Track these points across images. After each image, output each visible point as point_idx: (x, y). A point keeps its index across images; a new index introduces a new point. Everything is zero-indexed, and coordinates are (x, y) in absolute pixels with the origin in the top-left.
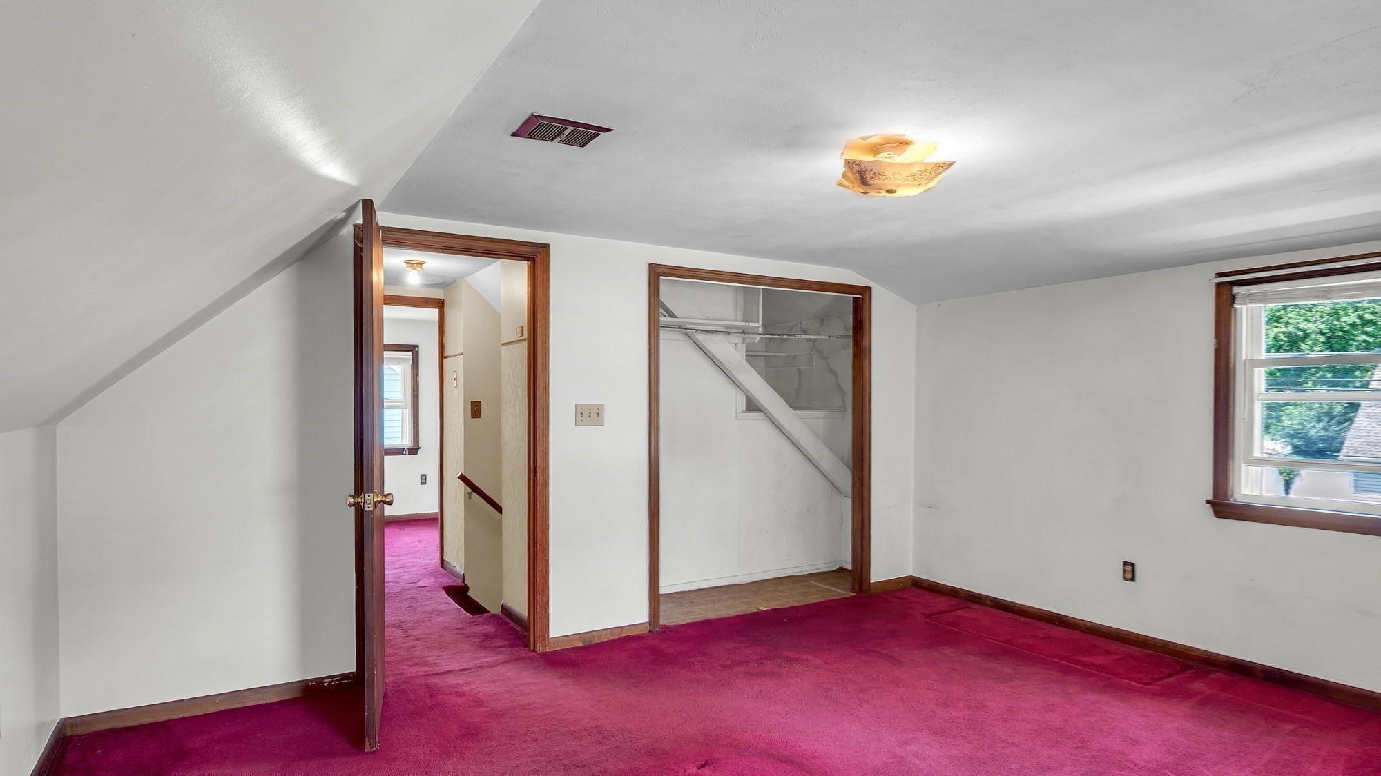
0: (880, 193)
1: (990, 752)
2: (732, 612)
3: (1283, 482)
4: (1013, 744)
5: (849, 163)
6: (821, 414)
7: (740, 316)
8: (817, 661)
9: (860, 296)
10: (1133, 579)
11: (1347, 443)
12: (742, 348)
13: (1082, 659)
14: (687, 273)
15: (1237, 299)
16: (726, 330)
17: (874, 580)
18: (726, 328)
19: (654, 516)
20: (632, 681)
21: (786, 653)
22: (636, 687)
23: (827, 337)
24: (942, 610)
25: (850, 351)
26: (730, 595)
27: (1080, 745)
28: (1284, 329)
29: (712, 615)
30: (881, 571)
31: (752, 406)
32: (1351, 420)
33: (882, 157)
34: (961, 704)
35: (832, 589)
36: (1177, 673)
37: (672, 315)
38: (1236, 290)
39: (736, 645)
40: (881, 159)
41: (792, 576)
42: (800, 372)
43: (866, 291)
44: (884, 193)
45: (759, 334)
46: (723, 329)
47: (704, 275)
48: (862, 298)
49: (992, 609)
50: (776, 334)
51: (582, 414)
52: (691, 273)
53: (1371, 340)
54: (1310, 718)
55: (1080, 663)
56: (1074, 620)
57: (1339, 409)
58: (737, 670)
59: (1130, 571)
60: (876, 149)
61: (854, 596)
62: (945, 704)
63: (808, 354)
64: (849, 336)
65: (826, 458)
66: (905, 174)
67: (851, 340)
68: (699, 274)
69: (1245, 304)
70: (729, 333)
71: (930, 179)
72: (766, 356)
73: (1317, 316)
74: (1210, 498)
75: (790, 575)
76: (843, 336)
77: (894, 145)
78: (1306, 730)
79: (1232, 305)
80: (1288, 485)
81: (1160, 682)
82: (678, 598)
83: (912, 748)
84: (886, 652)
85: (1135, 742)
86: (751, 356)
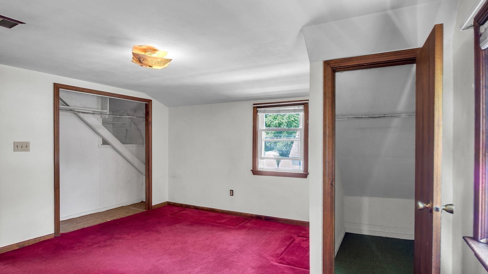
0: (147, 66)
1: (187, 257)
2: (95, 224)
3: (277, 164)
4: (194, 253)
5: (133, 54)
6: (134, 145)
7: (100, 107)
8: (129, 237)
9: (148, 103)
10: (233, 195)
11: (291, 152)
12: (101, 120)
13: (218, 221)
14: (73, 88)
15: (258, 112)
16: (93, 113)
17: (153, 204)
18: (93, 112)
19: (57, 188)
20: (43, 259)
21: (116, 236)
22: (45, 262)
23: (136, 117)
24: (177, 212)
25: (144, 123)
26: (95, 217)
27: (215, 249)
28: (278, 122)
29: (86, 226)
30: (156, 201)
31: (105, 142)
32: (292, 146)
33: (147, 54)
34: (179, 243)
35: (138, 209)
36: (244, 221)
37: (67, 105)
38: (258, 109)
39: (95, 236)
40: (146, 54)
41: (123, 206)
42: (126, 129)
43: (150, 101)
44: (148, 67)
45: (107, 115)
46: (92, 112)
47: (81, 90)
48: (149, 103)
49: (193, 209)
50: (115, 115)
51: (17, 146)
52: (75, 89)
53: (296, 125)
54: (274, 229)
55: (218, 223)
56: (217, 210)
57: (289, 143)
58: (95, 246)
59: (232, 193)
60: (145, 50)
61: (146, 211)
62: (174, 244)
63: (130, 123)
64: (144, 117)
65: (136, 162)
66: (155, 61)
67: (145, 119)
68: (79, 89)
69: (260, 113)
70: (94, 114)
71: (164, 64)
72: (113, 123)
73: (285, 118)
74: (252, 169)
75: (122, 206)
76: (142, 117)
77: (152, 50)
78: (273, 232)
79: (257, 114)
80: (278, 164)
81: (239, 225)
82: (71, 221)
83: (161, 262)
84: (156, 229)
85: (230, 245)
86: (105, 123)
